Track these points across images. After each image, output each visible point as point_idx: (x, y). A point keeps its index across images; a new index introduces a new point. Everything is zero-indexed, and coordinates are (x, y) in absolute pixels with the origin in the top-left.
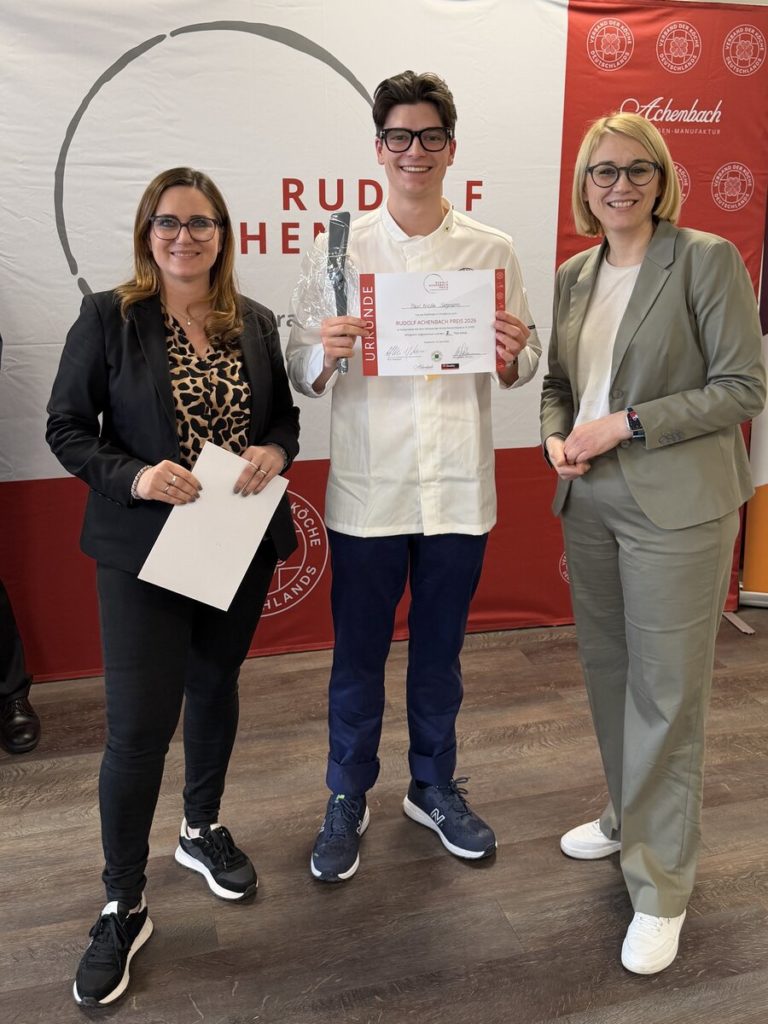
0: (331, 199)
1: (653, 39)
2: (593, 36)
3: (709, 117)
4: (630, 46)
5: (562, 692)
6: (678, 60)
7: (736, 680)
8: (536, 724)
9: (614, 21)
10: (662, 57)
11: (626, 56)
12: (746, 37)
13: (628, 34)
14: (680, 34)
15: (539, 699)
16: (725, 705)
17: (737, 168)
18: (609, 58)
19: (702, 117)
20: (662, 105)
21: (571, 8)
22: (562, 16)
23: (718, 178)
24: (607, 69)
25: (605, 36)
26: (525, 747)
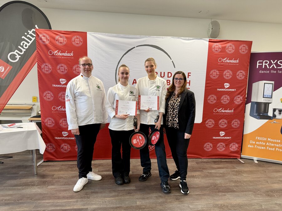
0: (162, 75)
1: (225, 47)
2: (213, 46)
3: (236, 62)
4: (220, 48)
5: (203, 170)
6: (230, 51)
7: (239, 171)
8: (198, 175)
9: (217, 44)
10: (227, 50)
11: (220, 50)
12: (244, 47)
13: (220, 46)
14: (230, 46)
15: (198, 171)
16: (236, 175)
17: (242, 71)
18: (216, 51)
19: (235, 62)
20: (227, 59)
21: (209, 41)
22: (208, 43)
23: (238, 73)
24: (216, 53)
25: (216, 46)
26: (195, 179)
